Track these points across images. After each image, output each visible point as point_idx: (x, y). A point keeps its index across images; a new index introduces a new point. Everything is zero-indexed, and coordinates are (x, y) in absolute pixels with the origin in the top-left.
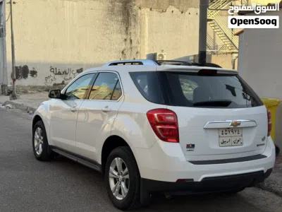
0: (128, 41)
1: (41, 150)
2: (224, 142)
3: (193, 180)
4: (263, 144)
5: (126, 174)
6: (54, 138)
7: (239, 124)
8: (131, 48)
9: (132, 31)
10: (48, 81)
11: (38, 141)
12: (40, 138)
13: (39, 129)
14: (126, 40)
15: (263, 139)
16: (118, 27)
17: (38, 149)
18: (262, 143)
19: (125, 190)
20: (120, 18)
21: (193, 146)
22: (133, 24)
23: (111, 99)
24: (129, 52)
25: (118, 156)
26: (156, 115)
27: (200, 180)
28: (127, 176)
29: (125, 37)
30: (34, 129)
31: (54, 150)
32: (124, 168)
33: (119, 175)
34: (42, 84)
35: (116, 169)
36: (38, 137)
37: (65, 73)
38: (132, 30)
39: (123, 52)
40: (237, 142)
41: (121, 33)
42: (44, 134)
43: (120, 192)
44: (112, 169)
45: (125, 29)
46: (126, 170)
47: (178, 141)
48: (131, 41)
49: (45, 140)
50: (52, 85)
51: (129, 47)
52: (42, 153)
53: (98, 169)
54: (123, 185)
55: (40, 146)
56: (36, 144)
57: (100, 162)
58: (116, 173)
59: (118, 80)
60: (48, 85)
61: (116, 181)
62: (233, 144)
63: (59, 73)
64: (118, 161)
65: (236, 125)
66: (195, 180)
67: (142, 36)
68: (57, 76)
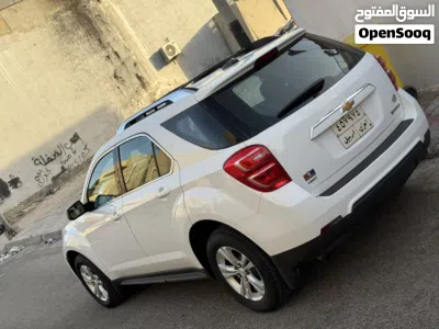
0: (113, 56)
1: (105, 293)
2: (348, 140)
3: (340, 217)
4: (398, 106)
5: (247, 263)
6: (114, 268)
7: (353, 103)
8: (123, 63)
9: (109, 39)
10: (41, 180)
11: (93, 283)
12: (93, 278)
13: (84, 267)
14: (108, 57)
15: (394, 99)
16: (87, 45)
17: (101, 293)
18: (396, 104)
19: (259, 284)
20: (81, 32)
21: (313, 172)
22: (103, 28)
23: (160, 175)
24: (124, 71)
25: (220, 246)
26: (237, 163)
27: (349, 212)
28: (251, 265)
29: (104, 53)
30: (77, 271)
31: (123, 283)
32: (238, 256)
33: (236, 268)
34: (38, 190)
35: (228, 263)
36: (89, 278)
37: (57, 154)
38: (107, 38)
39: (115, 77)
40: (365, 127)
41: (96, 52)
42: (95, 270)
43: (253, 290)
44: (222, 266)
45: (97, 42)
46: (244, 257)
47: (289, 180)
48: (116, 53)
49: (103, 277)
50: (50, 182)
51: (119, 63)
52: (109, 295)
53: (203, 275)
54: (251, 278)
55: (101, 288)
56: (93, 289)
57: (200, 266)
58: (231, 269)
59: (153, 144)
60: (46, 184)
61: (237, 279)
62: (362, 133)
63: (50, 160)
64: (224, 252)
65: (349, 106)
66: (343, 216)
67: (127, 38)
68: (50, 166)
